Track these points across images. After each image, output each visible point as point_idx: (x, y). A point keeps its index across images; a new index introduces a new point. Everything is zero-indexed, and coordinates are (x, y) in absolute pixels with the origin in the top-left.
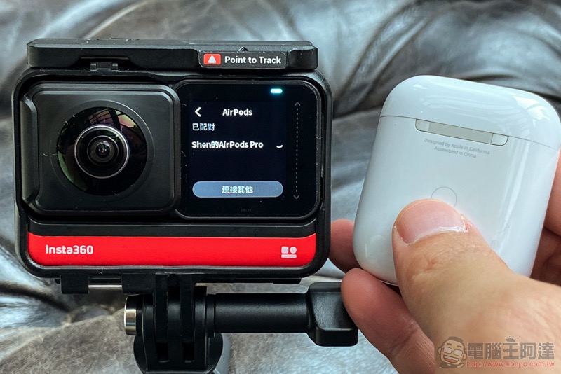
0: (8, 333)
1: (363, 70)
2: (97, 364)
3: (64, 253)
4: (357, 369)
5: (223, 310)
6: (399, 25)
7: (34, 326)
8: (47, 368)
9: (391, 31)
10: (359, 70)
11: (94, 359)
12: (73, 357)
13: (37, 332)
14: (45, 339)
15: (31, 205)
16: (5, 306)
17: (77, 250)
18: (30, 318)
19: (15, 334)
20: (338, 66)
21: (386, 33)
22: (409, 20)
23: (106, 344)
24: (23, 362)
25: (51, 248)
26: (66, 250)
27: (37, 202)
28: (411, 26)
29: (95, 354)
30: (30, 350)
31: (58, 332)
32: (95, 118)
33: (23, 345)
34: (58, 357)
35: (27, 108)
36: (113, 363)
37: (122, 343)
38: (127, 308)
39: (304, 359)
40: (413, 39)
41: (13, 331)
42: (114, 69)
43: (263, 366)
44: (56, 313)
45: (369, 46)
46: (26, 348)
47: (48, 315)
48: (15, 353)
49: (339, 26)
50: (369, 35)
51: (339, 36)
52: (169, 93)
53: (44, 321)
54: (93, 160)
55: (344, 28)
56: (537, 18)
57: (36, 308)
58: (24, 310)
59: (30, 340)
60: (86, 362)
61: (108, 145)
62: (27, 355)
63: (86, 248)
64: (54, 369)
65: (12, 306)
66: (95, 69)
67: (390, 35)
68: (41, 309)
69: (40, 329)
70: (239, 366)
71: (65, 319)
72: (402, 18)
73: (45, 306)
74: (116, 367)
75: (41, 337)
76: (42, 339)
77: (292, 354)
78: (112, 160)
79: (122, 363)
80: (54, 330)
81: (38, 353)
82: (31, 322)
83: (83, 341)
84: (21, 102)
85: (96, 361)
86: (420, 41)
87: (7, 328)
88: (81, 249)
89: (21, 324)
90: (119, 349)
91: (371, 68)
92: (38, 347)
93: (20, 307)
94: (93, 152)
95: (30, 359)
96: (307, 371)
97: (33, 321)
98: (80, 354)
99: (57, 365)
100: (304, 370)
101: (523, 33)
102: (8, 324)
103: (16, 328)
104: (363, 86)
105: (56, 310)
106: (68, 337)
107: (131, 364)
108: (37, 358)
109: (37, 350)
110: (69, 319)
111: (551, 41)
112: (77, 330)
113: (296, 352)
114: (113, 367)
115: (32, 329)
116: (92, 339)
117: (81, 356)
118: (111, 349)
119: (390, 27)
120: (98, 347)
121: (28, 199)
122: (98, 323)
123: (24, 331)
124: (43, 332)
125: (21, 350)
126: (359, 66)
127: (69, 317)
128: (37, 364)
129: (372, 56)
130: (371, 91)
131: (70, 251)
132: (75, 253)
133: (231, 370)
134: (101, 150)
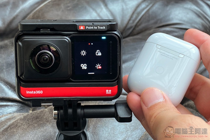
0: (11, 115)
1: (131, 22)
2: (42, 126)
3: (33, 93)
4: (131, 126)
5: (87, 111)
6: (143, 6)
7: (19, 112)
8: (25, 127)
9: (141, 8)
10: (130, 22)
11: (41, 124)
12: (34, 123)
13: (21, 115)
14: (24, 117)
15: (21, 78)
16: (9, 106)
17: (37, 92)
18: (18, 110)
19: (13, 115)
20: (122, 20)
21: (139, 9)
22: (147, 4)
23: (45, 119)
24: (16, 125)
25: (28, 92)
26: (33, 92)
27: (23, 76)
28: (148, 6)
29: (41, 122)
30: (19, 121)
31: (28, 115)
32: (42, 48)
33: (16, 119)
34: (29, 123)
35: (19, 45)
36: (48, 125)
37: (50, 118)
38: (54, 111)
39: (113, 123)
40: (148, 10)
41: (12, 114)
42: (48, 31)
43: (99, 126)
44: (26, 108)
45: (133, 13)
46: (17, 120)
47: (24, 108)
48: (14, 122)
49: (123, 6)
50: (133, 9)
51: (123, 10)
52: (67, 39)
53: (23, 111)
54: (42, 62)
55: (124, 7)
56: (191, 3)
57: (20, 106)
58: (16, 107)
59: (18, 118)
60: (38, 125)
61: (47, 57)
62: (18, 123)
63: (40, 92)
64: (27, 128)
65: (11, 106)
66: (42, 31)
67: (140, 9)
68: (21, 107)
69: (21, 114)
70: (91, 126)
71: (30, 110)
72: (144, 3)
73: (23, 105)
74: (49, 127)
75: (22, 117)
76: (23, 118)
77: (109, 121)
78: (49, 62)
79: (51, 125)
80: (26, 114)
81: (22, 122)
82: (18, 111)
83: (37, 118)
84: (17, 43)
85: (42, 125)
86: (151, 11)
87: (10, 113)
88: (39, 92)
89: (15, 112)
90: (50, 121)
91: (134, 21)
92: (22, 120)
93: (14, 106)
94: (42, 59)
95: (19, 124)
96: (114, 127)
97: (19, 111)
98: (36, 122)
99: (28, 126)
100: (113, 126)
101: (186, 8)
102: (10, 112)
103: (13, 113)
104: (131, 27)
105: (27, 107)
106: (32, 116)
107: (54, 125)
108: (21, 124)
109: (21, 121)
110: (31, 110)
111: (196, 11)
112: (35, 114)
113: (110, 120)
114: (48, 127)
115: (19, 114)
116: (40, 117)
117: (37, 123)
118: (47, 121)
119: (140, 6)
120: (42, 120)
121: (20, 76)
122: (42, 111)
123: (16, 114)
124: (23, 114)
125: (16, 121)
126: (130, 20)
127: (31, 109)
128: (21, 126)
129: (134, 16)
130: (134, 29)
131: (35, 93)
132: (36, 93)
133: (88, 127)
134: (45, 59)
